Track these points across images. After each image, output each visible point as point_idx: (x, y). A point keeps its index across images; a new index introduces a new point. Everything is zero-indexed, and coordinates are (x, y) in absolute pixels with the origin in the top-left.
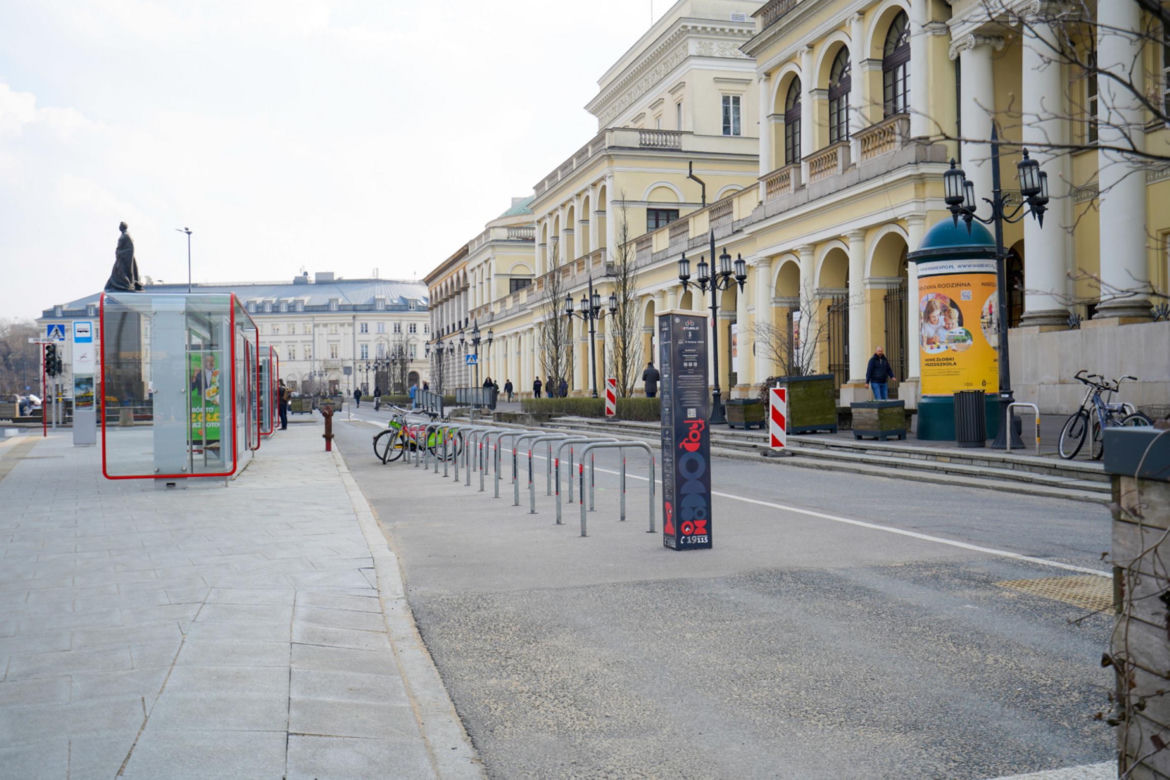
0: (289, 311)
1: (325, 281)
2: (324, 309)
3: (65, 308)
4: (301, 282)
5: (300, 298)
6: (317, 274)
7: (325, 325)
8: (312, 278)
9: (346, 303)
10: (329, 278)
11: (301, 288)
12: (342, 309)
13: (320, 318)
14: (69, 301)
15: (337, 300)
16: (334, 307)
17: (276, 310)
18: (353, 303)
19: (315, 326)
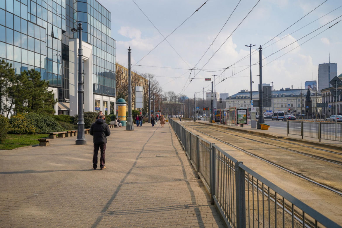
0: (281, 97)
1: (288, 90)
2: (290, 96)
3: (231, 97)
4: (282, 90)
5: (284, 94)
6: (286, 88)
7: (290, 100)
8: (285, 89)
9: (295, 95)
10: (289, 89)
11: (282, 92)
12: (294, 96)
13: (289, 98)
14: (232, 95)
15: (292, 94)
16: (292, 96)
17: (278, 97)
18: (297, 95)
19: (288, 100)
